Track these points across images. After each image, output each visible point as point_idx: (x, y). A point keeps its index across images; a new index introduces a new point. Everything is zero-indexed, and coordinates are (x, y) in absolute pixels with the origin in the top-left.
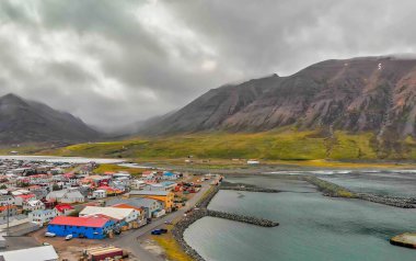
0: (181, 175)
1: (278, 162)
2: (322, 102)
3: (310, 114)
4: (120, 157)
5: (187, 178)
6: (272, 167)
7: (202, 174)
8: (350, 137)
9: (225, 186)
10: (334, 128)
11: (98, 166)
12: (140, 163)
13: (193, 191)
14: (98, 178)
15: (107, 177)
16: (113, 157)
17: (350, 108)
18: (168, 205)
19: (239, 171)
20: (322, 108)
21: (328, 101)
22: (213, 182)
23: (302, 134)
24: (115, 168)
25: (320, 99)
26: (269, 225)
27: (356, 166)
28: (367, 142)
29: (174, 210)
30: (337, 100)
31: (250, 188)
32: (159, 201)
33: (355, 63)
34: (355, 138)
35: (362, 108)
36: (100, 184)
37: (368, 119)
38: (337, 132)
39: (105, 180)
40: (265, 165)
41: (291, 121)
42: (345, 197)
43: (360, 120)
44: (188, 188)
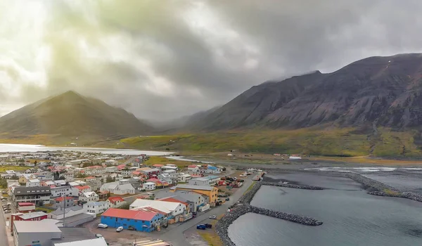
0: (224, 170)
1: (321, 158)
2: (365, 98)
3: (353, 110)
4: (168, 150)
5: (230, 173)
6: (315, 163)
7: (244, 169)
8: (393, 133)
9: (267, 181)
10: (377, 126)
11: (148, 158)
12: (186, 156)
13: (236, 186)
14: (147, 170)
15: (156, 170)
16: (162, 150)
17: (394, 104)
18: (213, 199)
19: (281, 166)
20: (365, 105)
21: (372, 98)
22: (256, 178)
23: (345, 131)
24: (164, 160)
25: (362, 95)
26: (313, 224)
27: (402, 163)
28: (412, 139)
29: (218, 204)
30: (380, 96)
31: (293, 185)
32: (203, 195)
33: (398, 60)
34: (399, 134)
35: (406, 104)
36: (150, 176)
37: (412, 115)
38: (381, 128)
39: (154, 173)
40: (308, 161)
41: (334, 117)
42: (391, 196)
43: (404, 117)
44: (231, 183)
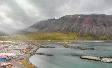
0: (29, 45)
1: (55, 40)
3: (63, 28)
4: (11, 40)
5: (31, 45)
6: (54, 42)
7: (35, 44)
8: (72, 34)
9: (41, 47)
10: (68, 32)
11: (5, 43)
12: (17, 42)
13: (32, 48)
14: (4, 46)
15: (8, 46)
16: (10, 40)
17: (72, 27)
18: (25, 52)
19: (45, 43)
20: (66, 27)
21: (67, 25)
22: (38, 46)
23: (61, 34)
24: (10, 43)
25: (65, 25)
26: (52, 55)
27: (74, 41)
28: (76, 35)
29: (26, 53)
30: (69, 25)
31: (47, 47)
32: (22, 51)
33: (74, 16)
34: (73, 34)
35: (75, 27)
36: (5, 47)
37: (77, 30)
38: (69, 33)
40: (52, 41)
41: (59, 30)
42: (71, 48)
43: (75, 30)
44: (31, 48)
